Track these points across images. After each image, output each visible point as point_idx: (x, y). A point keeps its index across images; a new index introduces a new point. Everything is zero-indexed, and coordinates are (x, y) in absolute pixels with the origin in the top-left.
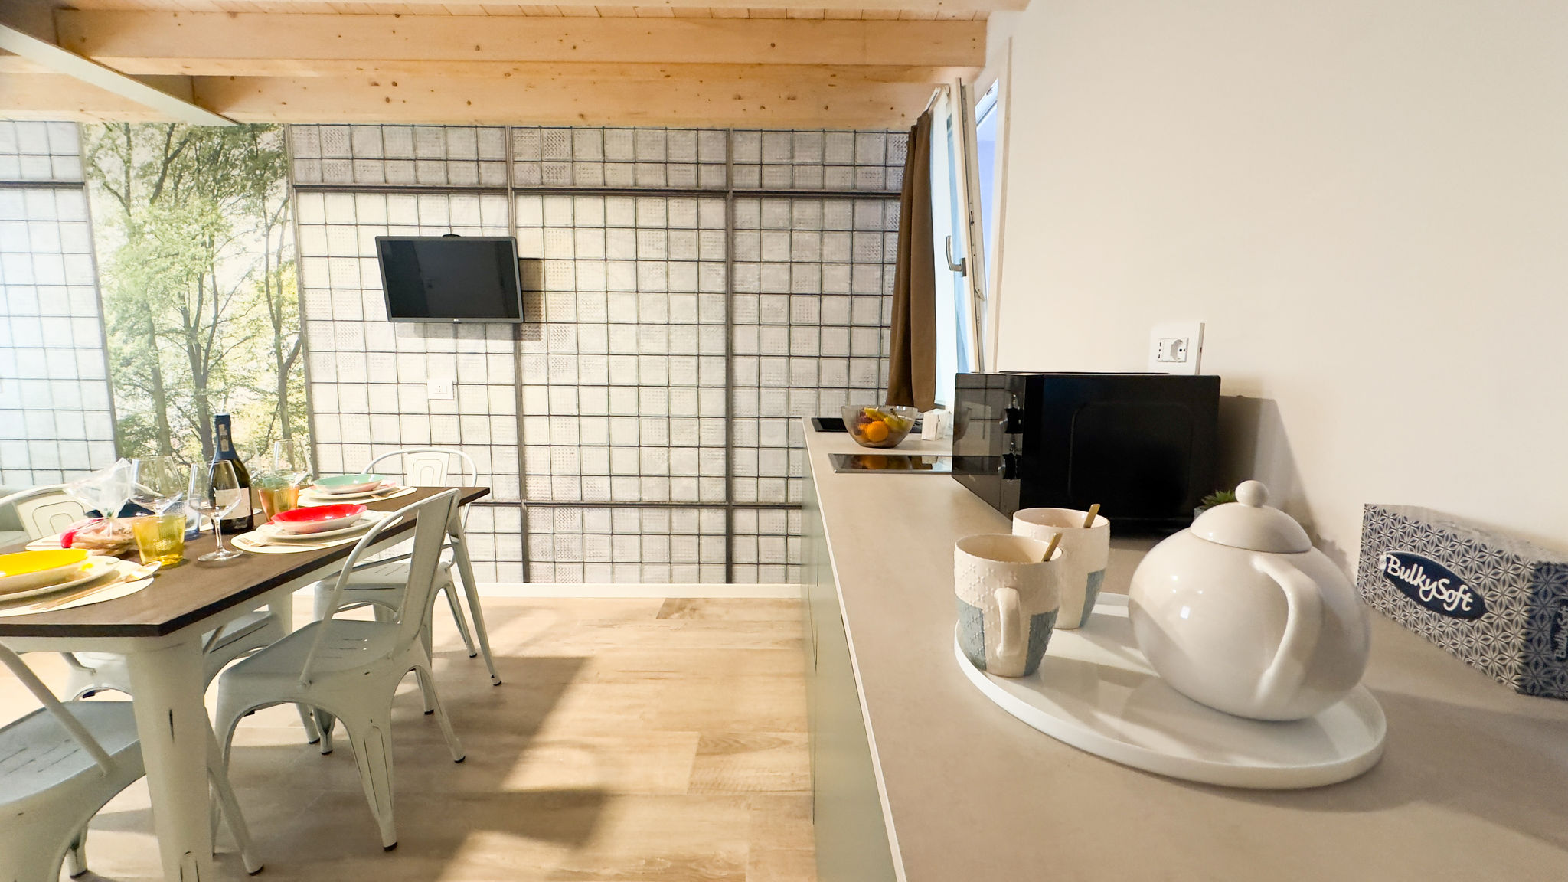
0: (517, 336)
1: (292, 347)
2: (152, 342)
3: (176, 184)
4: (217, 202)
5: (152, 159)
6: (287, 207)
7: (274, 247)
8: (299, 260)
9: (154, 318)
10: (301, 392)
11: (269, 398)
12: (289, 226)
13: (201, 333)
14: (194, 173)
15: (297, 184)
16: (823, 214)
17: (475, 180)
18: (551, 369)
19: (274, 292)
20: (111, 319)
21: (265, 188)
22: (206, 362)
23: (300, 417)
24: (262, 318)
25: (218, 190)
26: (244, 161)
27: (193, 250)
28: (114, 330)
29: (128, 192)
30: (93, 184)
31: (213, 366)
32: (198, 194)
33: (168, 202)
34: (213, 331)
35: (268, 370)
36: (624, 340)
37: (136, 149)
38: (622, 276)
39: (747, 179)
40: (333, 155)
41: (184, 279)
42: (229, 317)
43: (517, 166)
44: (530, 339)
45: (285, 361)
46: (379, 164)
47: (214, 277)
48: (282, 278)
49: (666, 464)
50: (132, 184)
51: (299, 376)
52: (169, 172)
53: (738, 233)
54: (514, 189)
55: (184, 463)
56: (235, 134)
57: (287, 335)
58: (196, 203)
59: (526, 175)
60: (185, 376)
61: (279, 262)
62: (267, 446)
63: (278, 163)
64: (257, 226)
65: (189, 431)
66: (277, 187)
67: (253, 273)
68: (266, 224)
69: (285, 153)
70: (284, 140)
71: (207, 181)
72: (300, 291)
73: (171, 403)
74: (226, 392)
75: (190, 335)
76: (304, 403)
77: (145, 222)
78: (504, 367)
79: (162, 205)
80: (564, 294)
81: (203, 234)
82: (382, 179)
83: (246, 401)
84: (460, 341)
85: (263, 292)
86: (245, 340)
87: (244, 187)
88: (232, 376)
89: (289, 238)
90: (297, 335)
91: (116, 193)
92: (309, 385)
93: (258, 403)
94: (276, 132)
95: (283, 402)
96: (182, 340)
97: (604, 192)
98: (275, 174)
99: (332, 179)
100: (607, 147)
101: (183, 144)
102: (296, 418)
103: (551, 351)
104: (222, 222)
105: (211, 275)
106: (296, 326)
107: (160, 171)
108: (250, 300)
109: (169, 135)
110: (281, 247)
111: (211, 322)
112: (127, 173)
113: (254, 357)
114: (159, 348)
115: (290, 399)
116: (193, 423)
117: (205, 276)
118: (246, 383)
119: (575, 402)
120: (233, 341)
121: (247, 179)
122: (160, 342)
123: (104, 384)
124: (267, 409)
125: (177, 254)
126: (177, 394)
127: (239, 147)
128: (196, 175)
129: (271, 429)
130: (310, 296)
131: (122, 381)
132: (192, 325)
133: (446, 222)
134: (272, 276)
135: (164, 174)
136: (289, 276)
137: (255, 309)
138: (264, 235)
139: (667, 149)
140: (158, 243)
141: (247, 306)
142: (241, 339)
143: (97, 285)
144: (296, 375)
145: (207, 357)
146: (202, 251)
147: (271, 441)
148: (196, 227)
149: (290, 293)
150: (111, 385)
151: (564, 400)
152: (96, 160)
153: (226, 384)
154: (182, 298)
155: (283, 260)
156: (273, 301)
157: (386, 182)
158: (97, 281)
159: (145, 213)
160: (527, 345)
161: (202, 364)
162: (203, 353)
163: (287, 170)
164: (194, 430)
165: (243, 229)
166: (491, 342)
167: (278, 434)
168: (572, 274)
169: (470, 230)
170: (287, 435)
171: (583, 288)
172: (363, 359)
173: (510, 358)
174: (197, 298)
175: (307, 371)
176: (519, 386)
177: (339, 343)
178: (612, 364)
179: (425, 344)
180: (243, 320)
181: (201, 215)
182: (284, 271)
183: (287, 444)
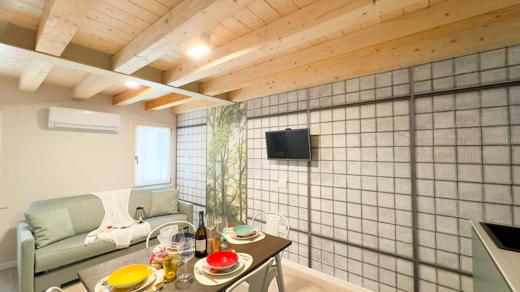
0: (309, 165)
1: (243, 167)
2: (215, 164)
3: (223, 121)
4: (230, 125)
5: (219, 116)
6: (245, 125)
7: (241, 137)
8: (247, 140)
9: (216, 157)
10: (245, 181)
11: (237, 182)
12: (245, 130)
13: (224, 162)
14: (226, 118)
15: (248, 117)
16: (481, 99)
17: (296, 108)
18: (322, 179)
19: (240, 150)
20: (208, 158)
21: (240, 120)
22: (225, 170)
23: (244, 189)
24: (237, 158)
25: (231, 122)
26: (237, 113)
27: (224, 139)
28: (209, 161)
29: (214, 126)
30: (208, 123)
32: (227, 123)
34: (227, 161)
35: (237, 173)
36: (354, 168)
37: (216, 113)
38: (353, 140)
39: (423, 88)
40: (257, 107)
42: (230, 157)
43: (311, 101)
44: (314, 167)
45: (241, 171)
46: (268, 108)
47: (228, 146)
48: (243, 145)
49: (376, 230)
50: (215, 122)
51: (244, 176)
52: (222, 118)
53: (418, 116)
54: (310, 110)
55: (218, 199)
56: (235, 106)
57: (242, 163)
58: (226, 126)
59: (314, 104)
60: (220, 174)
61: (242, 141)
63: (244, 112)
64: (238, 131)
66: (243, 119)
67: (236, 144)
68: (240, 130)
69: (246, 109)
70: (246, 105)
71: (229, 119)
72: (246, 149)
73: (217, 181)
74: (228, 179)
75: (222, 162)
76: (245, 185)
77: (216, 132)
78: (304, 178)
79: (220, 127)
80: (328, 149)
81: (227, 134)
82: (269, 113)
83: (232, 183)
84: (290, 167)
85: (238, 150)
87: (236, 120)
88: (230, 175)
89: (245, 134)
90: (245, 163)
91: (212, 125)
92: (247, 178)
93: (235, 183)
94: (244, 103)
95: (240, 184)
96: (220, 164)
97: (345, 106)
98: (243, 115)
99: (256, 115)
100: (347, 87)
101: (225, 110)
102: (243, 189)
103: (322, 172)
104: (231, 130)
106: (245, 160)
107: (220, 118)
108: (235, 152)
109: (222, 109)
110: (243, 136)
111: (227, 159)
112: (214, 120)
113: (235, 169)
114: (216, 166)
115: (242, 183)
116: (221, 187)
117: (226, 146)
118: (232, 177)
119: (332, 194)
120: (230, 164)
121: (237, 118)
122: (217, 164)
123: (205, 175)
124: (236, 185)
125: (221, 140)
126: (218, 179)
127: (236, 109)
129: (237, 191)
130: (249, 151)
131: (209, 174)
132: (223, 160)
133: (287, 125)
134: (240, 145)
136: (244, 145)
137: (236, 155)
138: (239, 133)
140: (218, 137)
141: (234, 154)
142: (232, 164)
143: (207, 149)
144: (243, 176)
145: (225, 169)
146: (226, 139)
147: (237, 195)
148: (225, 132)
149: (244, 150)
150: (207, 175)
151: (327, 193)
152: (209, 117)
153: (228, 177)
154: (221, 152)
155: (243, 140)
156: (240, 153)
158: (207, 148)
159: (216, 130)
160: (313, 169)
162: (224, 167)
163: (246, 114)
164: (221, 189)
165: (235, 132)
166: (300, 167)
167: (239, 193)
168: (331, 141)
169: (294, 126)
170: (240, 194)
171: (336, 146)
172: (261, 171)
173: (306, 174)
174: (224, 152)
175: (246, 175)
176: (309, 185)
177: (255, 166)
178: (348, 179)
179: (279, 167)
180: (233, 158)
181: (227, 129)
182: (243, 143)
183: (240, 197)
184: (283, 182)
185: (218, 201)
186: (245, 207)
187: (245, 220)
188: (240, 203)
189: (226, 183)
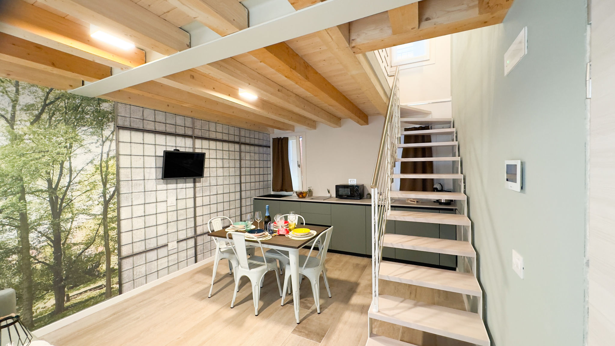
0: (195, 182)
1: (112, 193)
2: (22, 198)
3: (50, 117)
4: (76, 128)
5: (35, 103)
6: (113, 135)
7: (106, 149)
8: (117, 156)
9: (25, 184)
10: (115, 212)
11: (98, 217)
12: (114, 142)
13: (59, 191)
14: (63, 114)
15: (119, 126)
18: (203, 191)
19: (104, 169)
21: (103, 125)
22: (61, 205)
24: (97, 181)
25: (77, 123)
26: (93, 112)
27: (59, 150)
31: (65, 206)
32: (64, 123)
33: (44, 125)
34: (67, 189)
35: (98, 204)
36: (220, 181)
37: (24, 96)
38: (220, 163)
39: (243, 140)
40: (135, 117)
41: (51, 164)
42: (77, 182)
43: (195, 130)
44: (198, 183)
45: (107, 199)
46: (153, 123)
47: (70, 163)
48: (109, 163)
49: (229, 215)
50: (18, 113)
51: (114, 205)
52: (46, 110)
53: (242, 153)
54: (194, 137)
55: (40, 262)
56: (89, 100)
57: (110, 188)
58: (63, 127)
59: (198, 133)
60: (46, 214)
61: (108, 157)
62: (94, 240)
63: (110, 116)
64: (98, 141)
65: (46, 243)
66: (109, 126)
67: (94, 161)
68: (103, 140)
69: (114, 113)
70: (114, 108)
71: (70, 118)
72: (117, 169)
73: (33, 230)
74: (72, 218)
75: (52, 192)
76: (115, 217)
77: (25, 134)
78: (190, 193)
79: (40, 126)
81: (66, 143)
83: (85, 221)
84: (178, 185)
85: (98, 169)
86: (86, 192)
87: (92, 124)
88: (77, 210)
89: (114, 147)
90: (114, 188)
91: (3, 117)
92: (119, 208)
93: (91, 221)
94: (110, 104)
95: (105, 218)
96: (46, 195)
97: (216, 140)
98: (108, 120)
99: (135, 126)
100: (217, 128)
101: (57, 99)
102: (111, 224)
103: (204, 186)
104: (78, 138)
105: (69, 162)
106: (114, 184)
107: (40, 109)
108: (91, 173)
109: (48, 93)
110: (109, 151)
111: (67, 184)
112: (14, 107)
113: (91, 199)
114: (27, 201)
115: (109, 216)
116: (49, 238)
117: (65, 163)
118: (84, 212)
119: (209, 201)
120: (79, 193)
121: (94, 121)
122: (28, 198)
124: (96, 222)
125: (48, 151)
126: (39, 225)
127: (91, 106)
128: (64, 114)
129: (97, 231)
130: (122, 171)
132: (54, 187)
133: (174, 145)
134: (104, 163)
135: (43, 111)
136: (112, 162)
137: (93, 177)
138: (101, 145)
139: (229, 131)
140: (34, 145)
141: (89, 176)
142: (84, 192)
144: (112, 205)
145: (62, 202)
146: (65, 151)
147: (97, 237)
148: (61, 138)
149: (112, 169)
151: (206, 200)
153: (72, 214)
154: (49, 173)
155: (110, 156)
156: (104, 173)
157: (155, 129)
159: (25, 129)
160: (198, 185)
161: (58, 206)
162: (59, 200)
163: (114, 119)
164: (49, 242)
165: (91, 141)
166: (187, 184)
167: (101, 232)
168: (209, 163)
169: (182, 148)
170: (106, 232)
171: (212, 167)
172: (143, 195)
173: (193, 189)
174: (58, 173)
175: (119, 202)
176: (195, 198)
177: (133, 189)
178: (218, 188)
179: (167, 187)
180: (86, 183)
181: (66, 133)
182: (110, 160)
183: (106, 237)
184: (172, 200)
185: (39, 266)
186: (116, 246)
187: (116, 265)
188: (107, 246)
189: (66, 226)
